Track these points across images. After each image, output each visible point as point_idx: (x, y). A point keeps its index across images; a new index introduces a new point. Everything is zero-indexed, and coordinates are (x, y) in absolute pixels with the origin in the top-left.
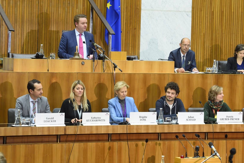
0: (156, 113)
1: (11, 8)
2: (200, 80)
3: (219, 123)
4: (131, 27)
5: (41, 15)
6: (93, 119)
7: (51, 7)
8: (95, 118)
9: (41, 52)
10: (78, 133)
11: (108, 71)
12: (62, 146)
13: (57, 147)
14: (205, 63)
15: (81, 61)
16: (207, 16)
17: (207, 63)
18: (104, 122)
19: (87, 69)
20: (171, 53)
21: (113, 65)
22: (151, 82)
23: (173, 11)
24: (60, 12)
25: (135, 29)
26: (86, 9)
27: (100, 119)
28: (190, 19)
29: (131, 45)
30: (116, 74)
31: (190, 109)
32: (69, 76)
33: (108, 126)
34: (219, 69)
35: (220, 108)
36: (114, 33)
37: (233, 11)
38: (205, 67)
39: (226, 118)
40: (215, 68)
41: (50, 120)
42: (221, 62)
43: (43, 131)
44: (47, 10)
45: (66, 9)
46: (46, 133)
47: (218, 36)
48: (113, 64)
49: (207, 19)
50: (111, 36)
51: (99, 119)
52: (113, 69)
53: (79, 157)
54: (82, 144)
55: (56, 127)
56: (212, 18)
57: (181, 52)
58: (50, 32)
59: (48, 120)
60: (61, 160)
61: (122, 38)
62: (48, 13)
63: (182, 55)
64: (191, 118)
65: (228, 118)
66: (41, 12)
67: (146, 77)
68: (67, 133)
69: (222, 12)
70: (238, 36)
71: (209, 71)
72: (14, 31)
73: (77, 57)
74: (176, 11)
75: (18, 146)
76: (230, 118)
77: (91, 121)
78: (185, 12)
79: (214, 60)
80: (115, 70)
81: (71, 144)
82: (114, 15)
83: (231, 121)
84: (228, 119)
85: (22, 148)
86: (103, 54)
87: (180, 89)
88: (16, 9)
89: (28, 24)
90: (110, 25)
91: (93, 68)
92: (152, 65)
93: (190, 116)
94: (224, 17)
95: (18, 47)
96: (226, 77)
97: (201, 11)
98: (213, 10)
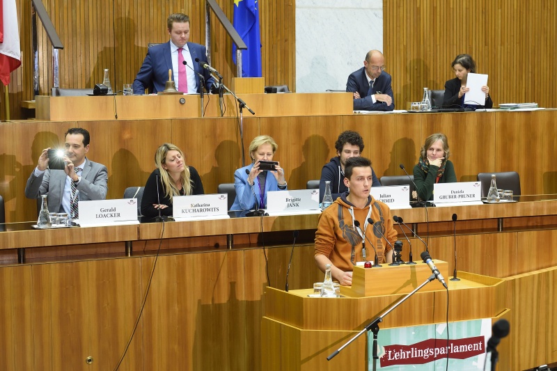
0: (318, 190)
1: (65, 11)
2: (400, 125)
3: (437, 206)
4: (279, 38)
5: (120, 21)
6: (194, 208)
7: (135, 7)
8: (198, 205)
9: (105, 83)
10: (165, 236)
11: (230, 114)
12: (134, 263)
13: (124, 265)
14: (408, 96)
15: (179, 97)
16: (409, 15)
17: (412, 95)
18: (216, 213)
19: (191, 112)
20: (351, 77)
21: (238, 103)
22: (312, 132)
23: (351, 8)
24: (152, 14)
25: (286, 41)
26: (198, 9)
27: (208, 207)
28: (381, 21)
29: (279, 69)
30: (244, 119)
31: (383, 178)
32: (154, 126)
33: (224, 221)
34: (433, 104)
35: (441, 172)
36: (246, 47)
37: (451, 7)
38: (409, 103)
39: (451, 195)
40: (426, 104)
41: (109, 212)
42: (436, 92)
43: (94, 236)
44: (129, 12)
45: (163, 9)
46: (101, 240)
47: (428, 49)
48: (238, 100)
49: (409, 20)
50: (238, 51)
51: (206, 207)
52: (239, 109)
53: (168, 282)
54: (174, 257)
55: (120, 226)
56: (418, 21)
57: (367, 76)
58: (136, 49)
59: (104, 214)
60: (134, 290)
61: (263, 57)
62: (131, 17)
63: (369, 80)
64: (385, 198)
65: (453, 194)
66: (120, 16)
67: (300, 122)
68: (143, 238)
69: (434, 9)
70: (461, 48)
71: (417, 108)
72: (62, 48)
73: (170, 90)
74: (357, 8)
75: (44, 266)
76: (457, 195)
77: (191, 211)
78: (372, 9)
79: (425, 89)
80: (241, 111)
81: (152, 258)
82: (247, 17)
83: (461, 199)
84: (455, 197)
85: (53, 271)
86: (220, 82)
87: (364, 144)
88: (74, 11)
89: (96, 38)
90: (240, 34)
91: (202, 109)
92: (311, 100)
93: (382, 194)
94: (438, 17)
95: (79, 79)
96: (447, 118)
97: (398, 7)
98: (418, 6)
